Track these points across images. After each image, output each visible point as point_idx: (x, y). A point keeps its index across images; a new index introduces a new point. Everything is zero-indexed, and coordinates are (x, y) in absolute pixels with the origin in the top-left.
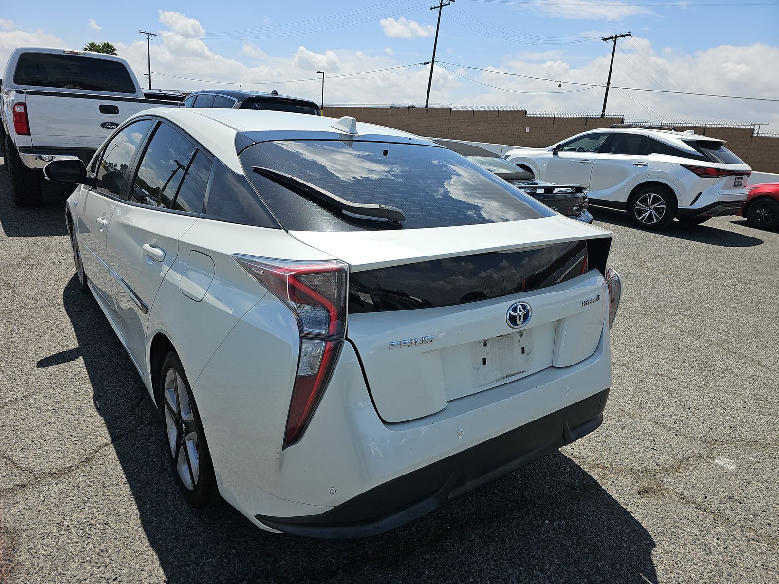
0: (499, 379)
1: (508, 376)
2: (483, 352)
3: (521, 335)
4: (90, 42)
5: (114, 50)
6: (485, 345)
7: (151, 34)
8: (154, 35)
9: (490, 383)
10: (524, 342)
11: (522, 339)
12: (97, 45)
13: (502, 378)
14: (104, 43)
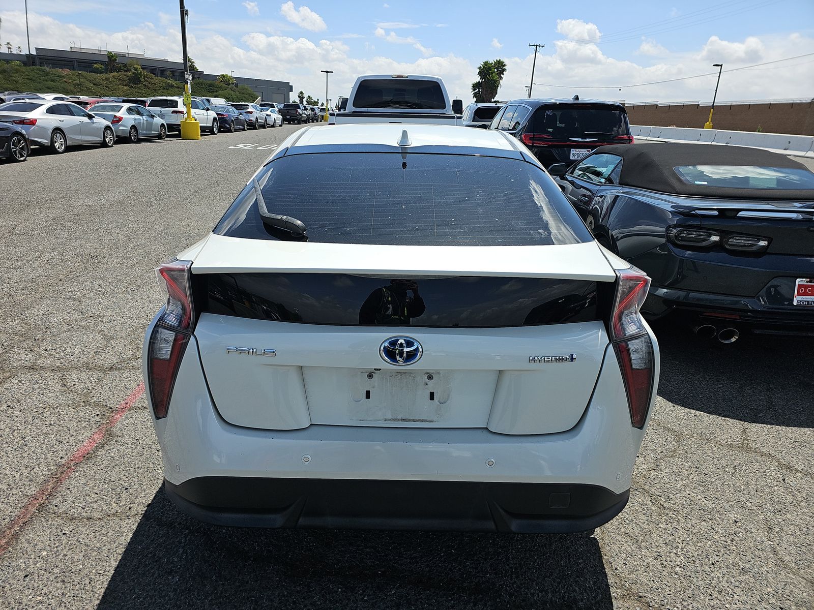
0: (390, 420)
1: (403, 420)
2: (368, 385)
3: (430, 377)
4: (484, 61)
5: (505, 65)
6: (370, 376)
7: (539, 46)
8: (542, 46)
9: (375, 421)
10: (432, 386)
11: (430, 382)
12: (490, 63)
13: (394, 420)
14: (497, 61)
